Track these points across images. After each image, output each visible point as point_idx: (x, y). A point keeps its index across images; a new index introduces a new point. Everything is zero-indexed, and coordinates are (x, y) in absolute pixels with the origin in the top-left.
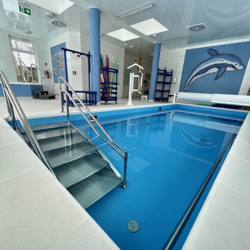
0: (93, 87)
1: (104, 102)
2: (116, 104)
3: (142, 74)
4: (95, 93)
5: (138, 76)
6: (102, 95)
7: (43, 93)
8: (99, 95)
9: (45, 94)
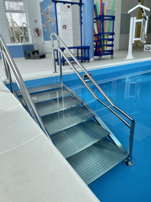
0: (85, 41)
1: (97, 57)
2: (112, 58)
3: (147, 17)
4: (88, 48)
5: (141, 20)
6: (96, 49)
7: (34, 53)
8: (92, 50)
9: (36, 53)
